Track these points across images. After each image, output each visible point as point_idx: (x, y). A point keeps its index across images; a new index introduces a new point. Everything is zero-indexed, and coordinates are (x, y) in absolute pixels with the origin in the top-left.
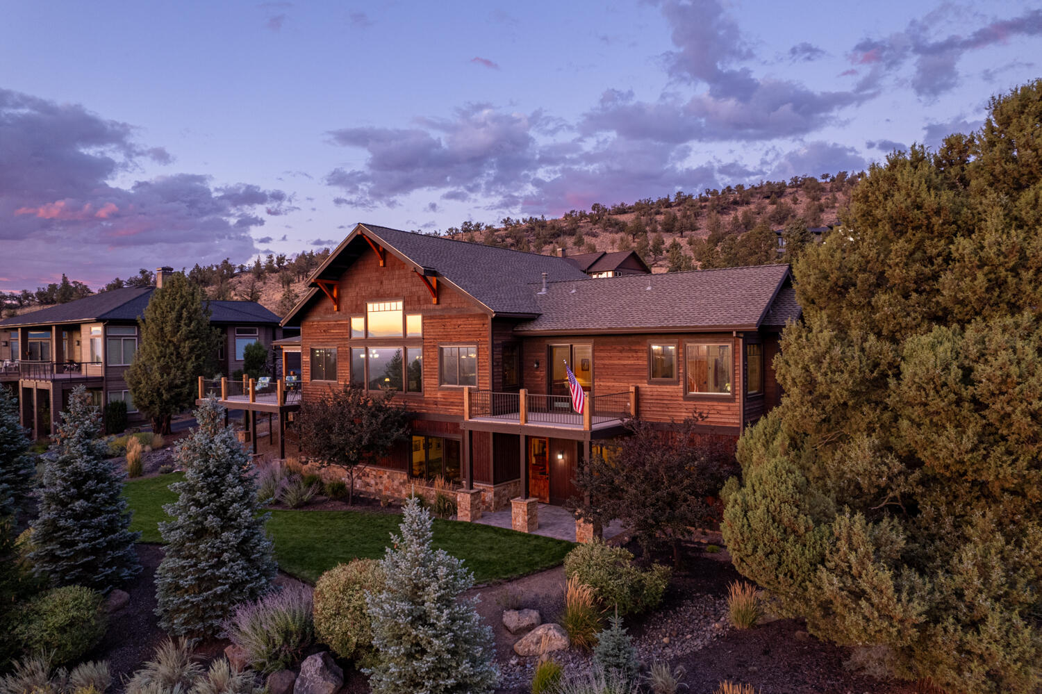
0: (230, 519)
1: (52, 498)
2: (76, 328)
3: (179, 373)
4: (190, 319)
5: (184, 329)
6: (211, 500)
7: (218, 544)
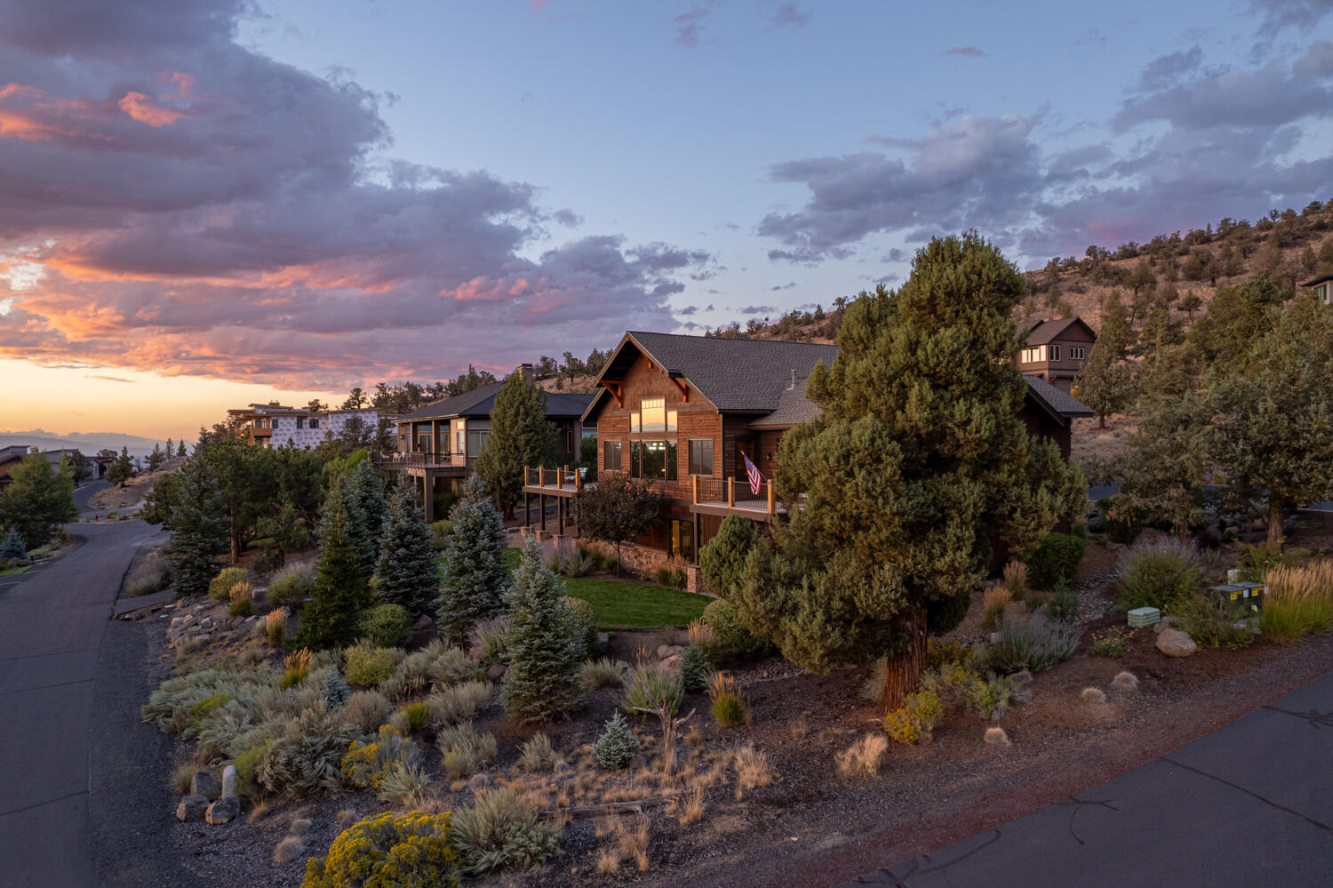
0: (481, 562)
1: (387, 546)
2: (447, 422)
3: (515, 463)
4: (527, 414)
5: (521, 423)
6: (470, 548)
7: (472, 578)
